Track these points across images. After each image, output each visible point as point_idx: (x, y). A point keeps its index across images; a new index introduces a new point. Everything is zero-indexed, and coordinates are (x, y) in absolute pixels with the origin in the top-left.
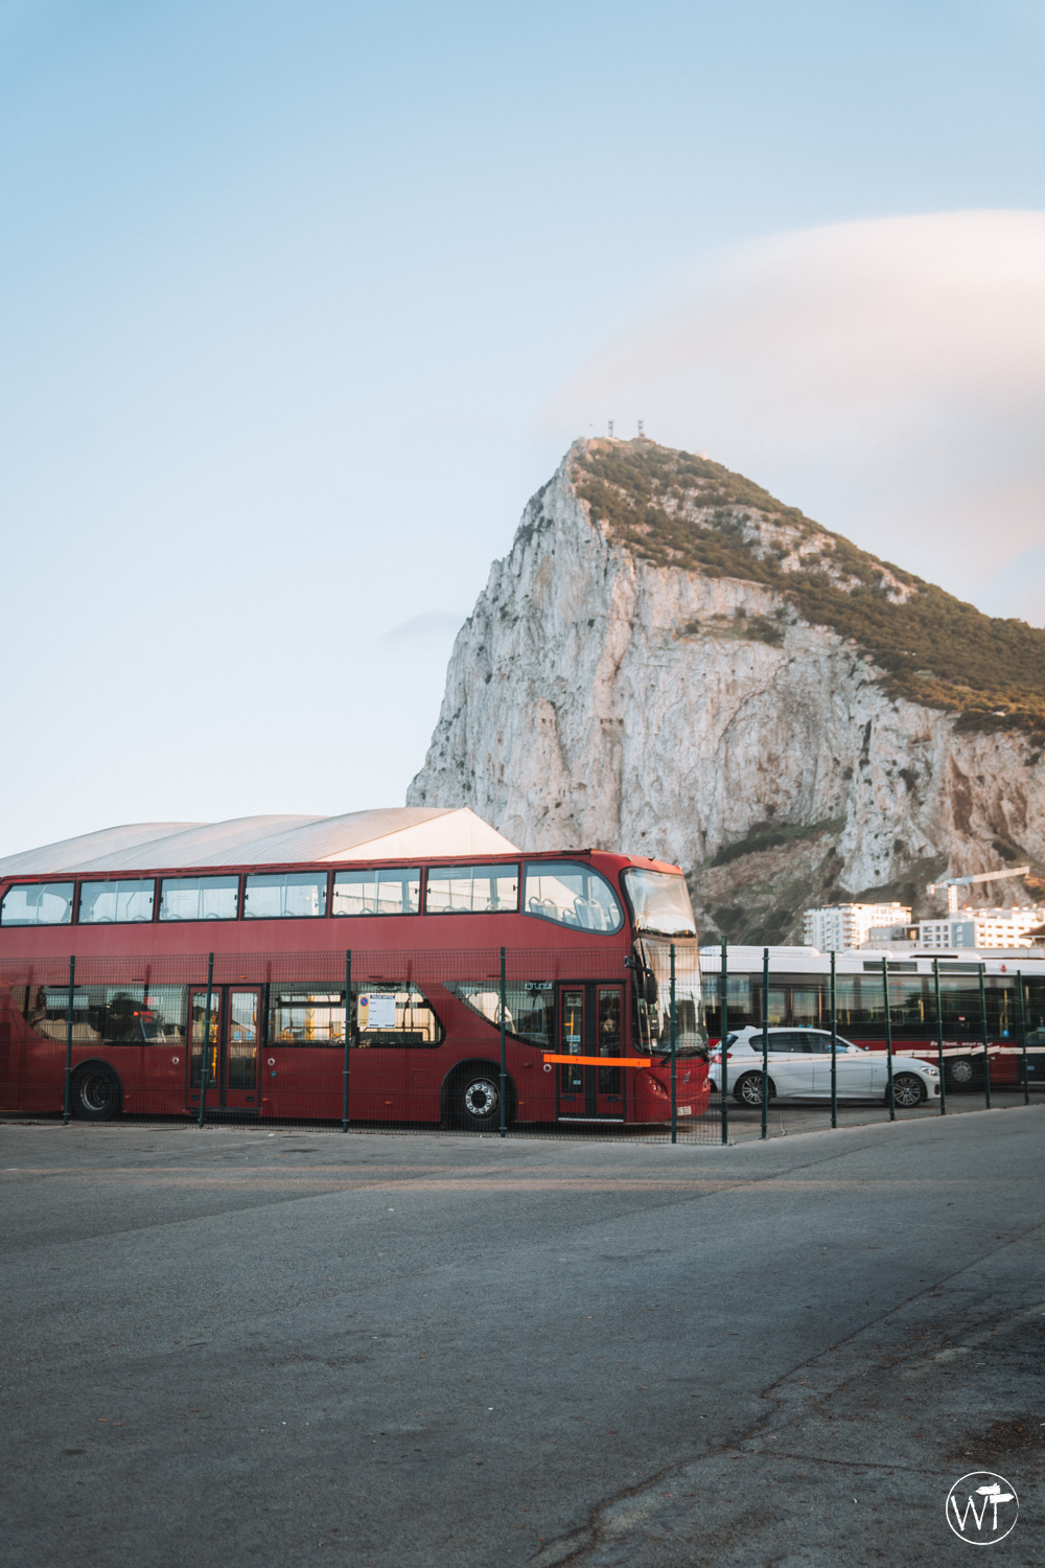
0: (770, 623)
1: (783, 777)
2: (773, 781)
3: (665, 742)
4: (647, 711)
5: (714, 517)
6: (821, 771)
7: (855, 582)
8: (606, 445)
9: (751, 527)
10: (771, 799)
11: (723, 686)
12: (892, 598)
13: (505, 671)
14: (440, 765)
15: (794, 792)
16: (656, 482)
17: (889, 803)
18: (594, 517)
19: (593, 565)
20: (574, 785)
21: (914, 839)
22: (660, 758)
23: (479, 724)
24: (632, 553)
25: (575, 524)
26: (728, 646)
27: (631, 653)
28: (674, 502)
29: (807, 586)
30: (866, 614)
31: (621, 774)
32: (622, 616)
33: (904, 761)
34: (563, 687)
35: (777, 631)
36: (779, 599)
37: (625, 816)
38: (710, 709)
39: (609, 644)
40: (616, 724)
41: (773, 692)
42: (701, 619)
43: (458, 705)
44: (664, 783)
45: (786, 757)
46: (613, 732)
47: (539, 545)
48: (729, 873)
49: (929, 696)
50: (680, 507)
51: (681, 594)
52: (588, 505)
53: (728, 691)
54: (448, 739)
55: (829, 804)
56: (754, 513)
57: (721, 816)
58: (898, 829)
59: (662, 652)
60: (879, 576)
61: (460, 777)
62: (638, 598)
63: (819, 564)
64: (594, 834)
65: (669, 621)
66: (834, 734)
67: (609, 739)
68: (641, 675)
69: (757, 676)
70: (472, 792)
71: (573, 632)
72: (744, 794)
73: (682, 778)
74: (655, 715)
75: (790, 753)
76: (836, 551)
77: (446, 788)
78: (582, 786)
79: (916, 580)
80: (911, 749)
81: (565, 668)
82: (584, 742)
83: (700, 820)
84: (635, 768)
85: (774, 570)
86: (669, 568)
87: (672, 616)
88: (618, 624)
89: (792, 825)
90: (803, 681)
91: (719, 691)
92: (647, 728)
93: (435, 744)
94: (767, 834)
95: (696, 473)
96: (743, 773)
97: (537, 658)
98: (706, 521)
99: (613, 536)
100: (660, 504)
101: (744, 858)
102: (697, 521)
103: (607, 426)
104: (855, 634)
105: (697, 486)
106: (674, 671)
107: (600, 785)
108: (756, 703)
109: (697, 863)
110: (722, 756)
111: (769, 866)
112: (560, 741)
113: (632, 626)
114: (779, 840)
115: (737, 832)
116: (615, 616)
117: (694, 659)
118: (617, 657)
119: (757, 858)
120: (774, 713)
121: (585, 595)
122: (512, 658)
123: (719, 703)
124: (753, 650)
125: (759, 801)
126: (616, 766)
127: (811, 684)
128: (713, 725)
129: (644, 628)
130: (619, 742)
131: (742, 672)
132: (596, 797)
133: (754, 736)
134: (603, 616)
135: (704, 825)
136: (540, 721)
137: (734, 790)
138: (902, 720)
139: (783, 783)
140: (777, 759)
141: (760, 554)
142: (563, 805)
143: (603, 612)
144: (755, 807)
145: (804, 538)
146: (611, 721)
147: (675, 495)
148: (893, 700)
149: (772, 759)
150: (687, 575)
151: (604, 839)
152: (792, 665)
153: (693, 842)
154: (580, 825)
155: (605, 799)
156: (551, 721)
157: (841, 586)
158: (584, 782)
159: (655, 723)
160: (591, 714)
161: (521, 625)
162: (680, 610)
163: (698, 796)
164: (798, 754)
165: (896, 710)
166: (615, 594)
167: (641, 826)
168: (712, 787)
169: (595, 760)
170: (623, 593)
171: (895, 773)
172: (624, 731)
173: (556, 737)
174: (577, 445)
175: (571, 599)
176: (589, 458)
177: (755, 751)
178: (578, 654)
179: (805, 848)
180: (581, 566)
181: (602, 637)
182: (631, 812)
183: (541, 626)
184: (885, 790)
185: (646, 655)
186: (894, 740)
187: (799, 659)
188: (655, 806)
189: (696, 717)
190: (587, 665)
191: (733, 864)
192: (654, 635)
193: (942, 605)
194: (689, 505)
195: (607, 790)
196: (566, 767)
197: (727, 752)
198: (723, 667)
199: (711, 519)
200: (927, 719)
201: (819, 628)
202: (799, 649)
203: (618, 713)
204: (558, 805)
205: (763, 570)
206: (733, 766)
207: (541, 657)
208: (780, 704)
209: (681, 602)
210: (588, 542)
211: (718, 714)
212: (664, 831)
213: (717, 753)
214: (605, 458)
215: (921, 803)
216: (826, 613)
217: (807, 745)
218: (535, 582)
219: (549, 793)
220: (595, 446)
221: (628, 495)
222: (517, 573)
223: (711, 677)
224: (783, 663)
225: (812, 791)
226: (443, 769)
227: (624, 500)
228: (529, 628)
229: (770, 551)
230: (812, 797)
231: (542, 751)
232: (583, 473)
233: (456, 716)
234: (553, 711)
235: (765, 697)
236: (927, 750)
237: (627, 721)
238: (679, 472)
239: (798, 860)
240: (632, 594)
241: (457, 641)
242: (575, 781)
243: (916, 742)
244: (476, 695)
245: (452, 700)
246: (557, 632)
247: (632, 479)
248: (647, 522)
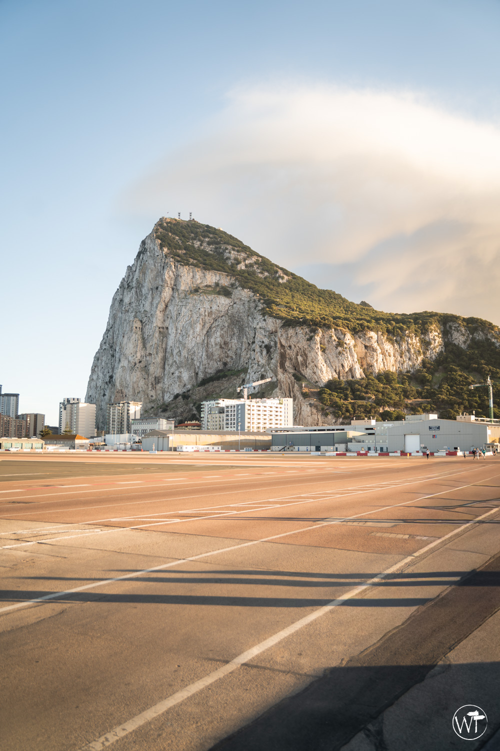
0: (228, 289)
1: (230, 351)
2: (226, 352)
3: (183, 337)
4: (176, 323)
5: (214, 249)
6: (243, 348)
7: (266, 274)
8: (174, 221)
9: (227, 253)
10: (225, 360)
11: (206, 313)
12: (281, 281)
13: (127, 309)
14: (104, 347)
15: (234, 357)
16: (193, 235)
17: (260, 359)
18: (161, 246)
19: (159, 265)
20: (147, 354)
21: (268, 374)
22: (180, 342)
23: (119, 331)
24: (175, 260)
25: (154, 249)
26: (209, 297)
27: (172, 300)
28: (199, 243)
29: (246, 275)
30: (267, 286)
31: (166, 349)
32: (169, 285)
33: (266, 341)
34: (146, 314)
35: (230, 291)
36: (233, 279)
37: (166, 366)
38: (201, 323)
39: (163, 296)
40: (165, 329)
41: (227, 316)
42: (200, 287)
43: (112, 323)
44: (182, 353)
45: (231, 343)
46: (164, 333)
47: (143, 258)
48: (204, 390)
49: (279, 314)
50: (201, 245)
51: (193, 277)
52: (160, 241)
53: (209, 315)
54: (107, 337)
55: (246, 361)
56: (229, 247)
57: (204, 366)
58: (263, 370)
59: (184, 300)
60: (277, 272)
61: (111, 352)
62: (176, 278)
63: (253, 267)
64: (154, 374)
65: (188, 288)
66: (248, 333)
67: (161, 335)
68: (175, 309)
69: (220, 309)
70: (114, 357)
71: (151, 292)
72: (214, 358)
73: (189, 351)
74: (180, 325)
75: (233, 341)
76: (261, 262)
77: (105, 356)
78: (150, 354)
79: (292, 274)
80: (269, 336)
81: (147, 307)
82: (152, 336)
83: (196, 368)
84: (171, 347)
85: (234, 269)
86: (189, 266)
87: (189, 285)
88: (167, 289)
89: (232, 370)
90: (238, 312)
91: (205, 315)
92: (177, 330)
93: (104, 339)
94: (221, 374)
95: (210, 232)
96: (214, 349)
97: (139, 303)
98: (211, 251)
99: (168, 254)
100: (193, 243)
101: (211, 383)
102: (207, 250)
103: (178, 214)
104: (260, 292)
105: (209, 237)
106: (188, 307)
107: (157, 354)
108: (220, 320)
109: (193, 386)
110: (206, 342)
111: (220, 387)
112: (143, 336)
113: (173, 289)
114: (225, 376)
115: (211, 373)
116: (166, 285)
117: (196, 302)
118: (166, 302)
119: (216, 383)
120: (226, 324)
121: (156, 277)
122: (130, 304)
123: (205, 320)
124: (219, 299)
125: (220, 361)
126: (164, 346)
127: (242, 313)
128: (202, 329)
129: (178, 290)
130: (166, 336)
131: (215, 308)
132: (155, 359)
133: (218, 334)
134: (162, 285)
135: (197, 370)
136: (135, 328)
137: (210, 356)
138: (267, 324)
139: (230, 353)
140: (228, 343)
141: (229, 263)
142: (143, 362)
143: (161, 284)
144: (219, 363)
145: (248, 257)
146: (163, 328)
147: (199, 240)
148: (264, 316)
149: (226, 343)
150: (196, 269)
151: (158, 376)
152: (235, 305)
153: (192, 377)
154: (148, 370)
155: (158, 359)
156: (139, 328)
157: (260, 275)
158: (151, 352)
159: (179, 328)
160: (155, 325)
161: (133, 291)
162: (193, 283)
163: (195, 358)
164: (236, 341)
165: (265, 320)
166: (166, 276)
167: (172, 370)
168: (201, 354)
169: (155, 343)
170: (170, 276)
171: (263, 347)
172: (168, 332)
173: (141, 334)
174: (161, 220)
175: (151, 279)
176: (165, 224)
177: (219, 340)
178: (152, 301)
179: (235, 379)
180: (155, 266)
181: (160, 294)
182: (168, 365)
183: (141, 291)
184: (259, 354)
185: (177, 301)
186: (263, 333)
187: (238, 303)
188: (178, 362)
189: (196, 326)
190: (155, 305)
191: (206, 386)
192: (181, 293)
193: (301, 284)
194: (205, 244)
195: (159, 356)
196: (144, 346)
197: (208, 340)
198: (207, 305)
199: (213, 250)
200: (276, 324)
201: (245, 290)
202: (237, 299)
203: (166, 324)
204: (140, 362)
205: (229, 268)
206: (210, 346)
207: (140, 303)
208: (229, 321)
209: (193, 280)
210: (158, 256)
211: (204, 325)
212: (181, 373)
213: (203, 341)
214: (172, 226)
215: (272, 359)
216: (250, 285)
217: (239, 338)
218: (140, 273)
219: (137, 357)
220: (169, 221)
221: (179, 239)
222: (135, 270)
223: (202, 310)
224: (231, 304)
225: (240, 356)
226: (105, 349)
227: (177, 241)
228: (137, 292)
229: (233, 261)
230: (240, 359)
231: (134, 340)
232: (161, 230)
233: (111, 328)
234: (141, 324)
235: (224, 318)
236: (276, 337)
237: (170, 328)
238: (203, 232)
239: (232, 384)
240: (173, 277)
241: (113, 298)
242: (148, 352)
243: (272, 333)
244: (118, 319)
245: (111, 321)
246: (146, 292)
247: (182, 233)
248: (185, 250)
